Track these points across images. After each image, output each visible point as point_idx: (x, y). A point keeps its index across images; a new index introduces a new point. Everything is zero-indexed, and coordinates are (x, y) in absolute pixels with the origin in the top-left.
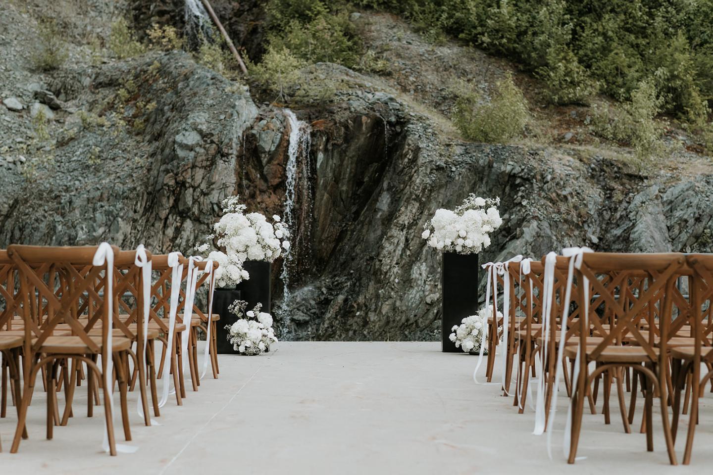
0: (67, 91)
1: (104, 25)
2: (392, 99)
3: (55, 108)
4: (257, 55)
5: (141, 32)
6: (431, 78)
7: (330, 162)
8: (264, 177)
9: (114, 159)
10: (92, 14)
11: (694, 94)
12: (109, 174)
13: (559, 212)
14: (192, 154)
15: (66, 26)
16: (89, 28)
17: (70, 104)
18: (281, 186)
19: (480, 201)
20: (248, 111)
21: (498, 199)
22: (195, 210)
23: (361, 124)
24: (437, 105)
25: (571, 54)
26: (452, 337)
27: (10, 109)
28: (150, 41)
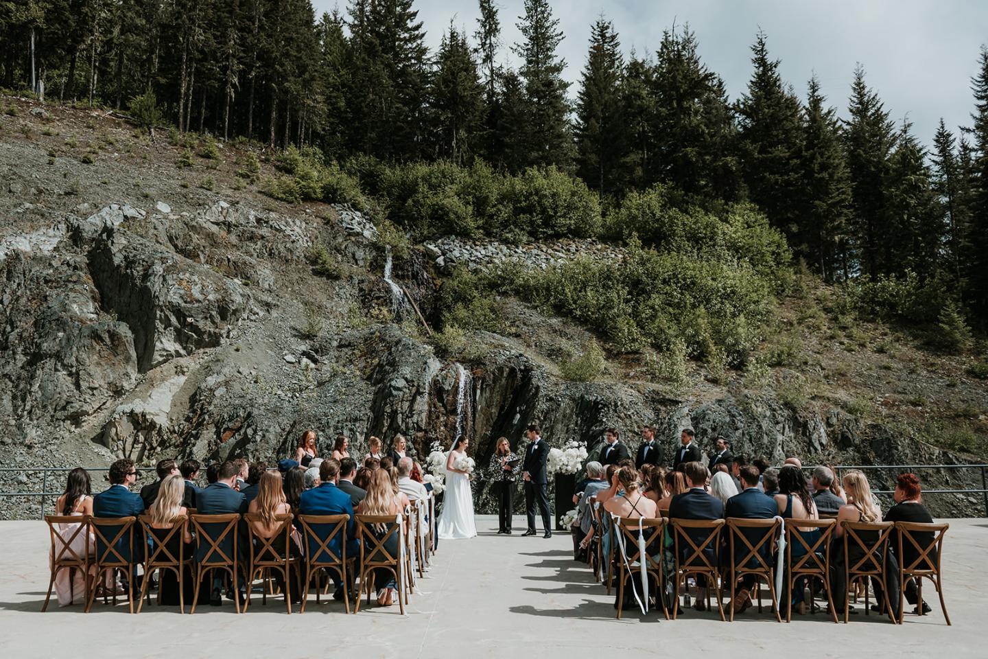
0: (322, 350)
1: (343, 306)
2: (521, 355)
3: (315, 361)
4: (438, 325)
5: (366, 310)
6: (545, 338)
7: (484, 395)
8: (444, 406)
9: (353, 395)
10: (336, 299)
11: (711, 345)
12: (351, 405)
13: (626, 426)
14: (401, 393)
15: (320, 307)
16: (334, 309)
17: (324, 358)
18: (454, 412)
19: (576, 444)
20: (435, 365)
21: (586, 443)
22: (403, 427)
23: (502, 373)
24: (549, 356)
25: (632, 321)
26: (561, 523)
27: (288, 362)
28: (372, 317)
